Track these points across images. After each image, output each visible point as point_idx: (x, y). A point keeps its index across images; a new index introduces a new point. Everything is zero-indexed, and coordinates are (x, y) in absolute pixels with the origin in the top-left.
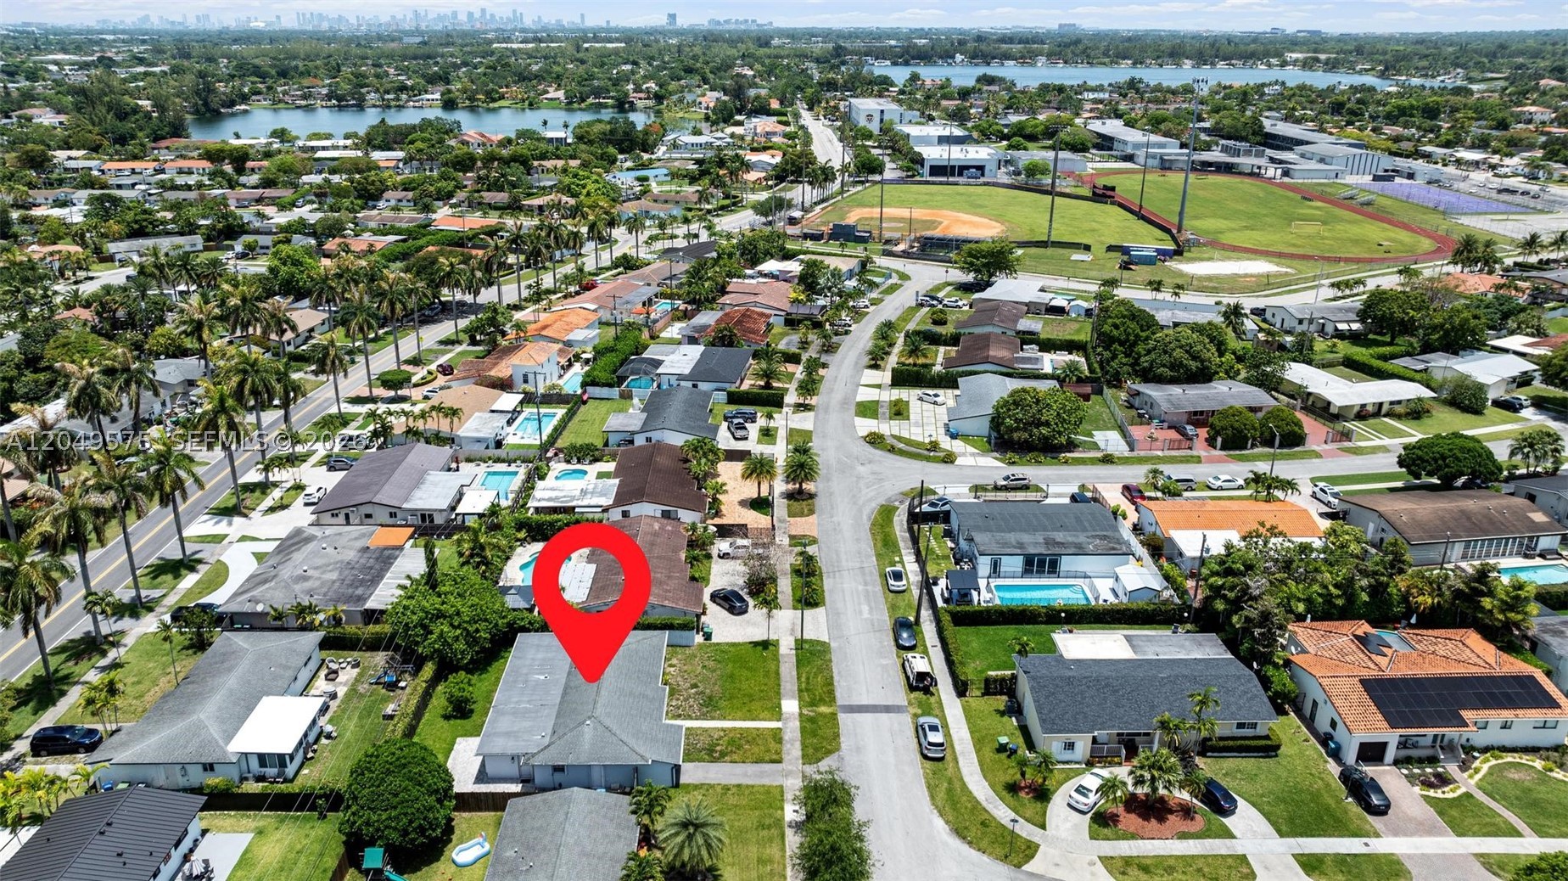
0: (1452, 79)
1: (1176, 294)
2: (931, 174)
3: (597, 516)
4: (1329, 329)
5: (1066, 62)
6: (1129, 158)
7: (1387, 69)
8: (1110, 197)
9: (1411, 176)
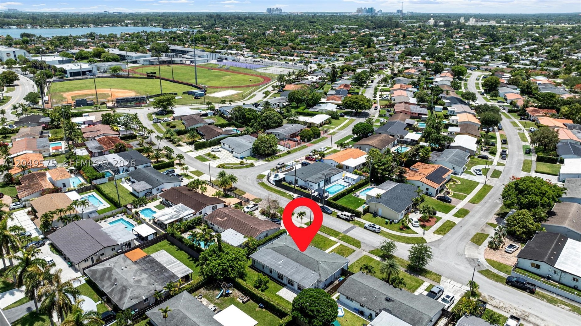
0: (184, 28)
1: (230, 103)
2: (71, 76)
3: (193, 218)
4: (281, 105)
5: (41, 27)
6: (136, 62)
7: (164, 25)
8: (155, 76)
9: (226, 59)
